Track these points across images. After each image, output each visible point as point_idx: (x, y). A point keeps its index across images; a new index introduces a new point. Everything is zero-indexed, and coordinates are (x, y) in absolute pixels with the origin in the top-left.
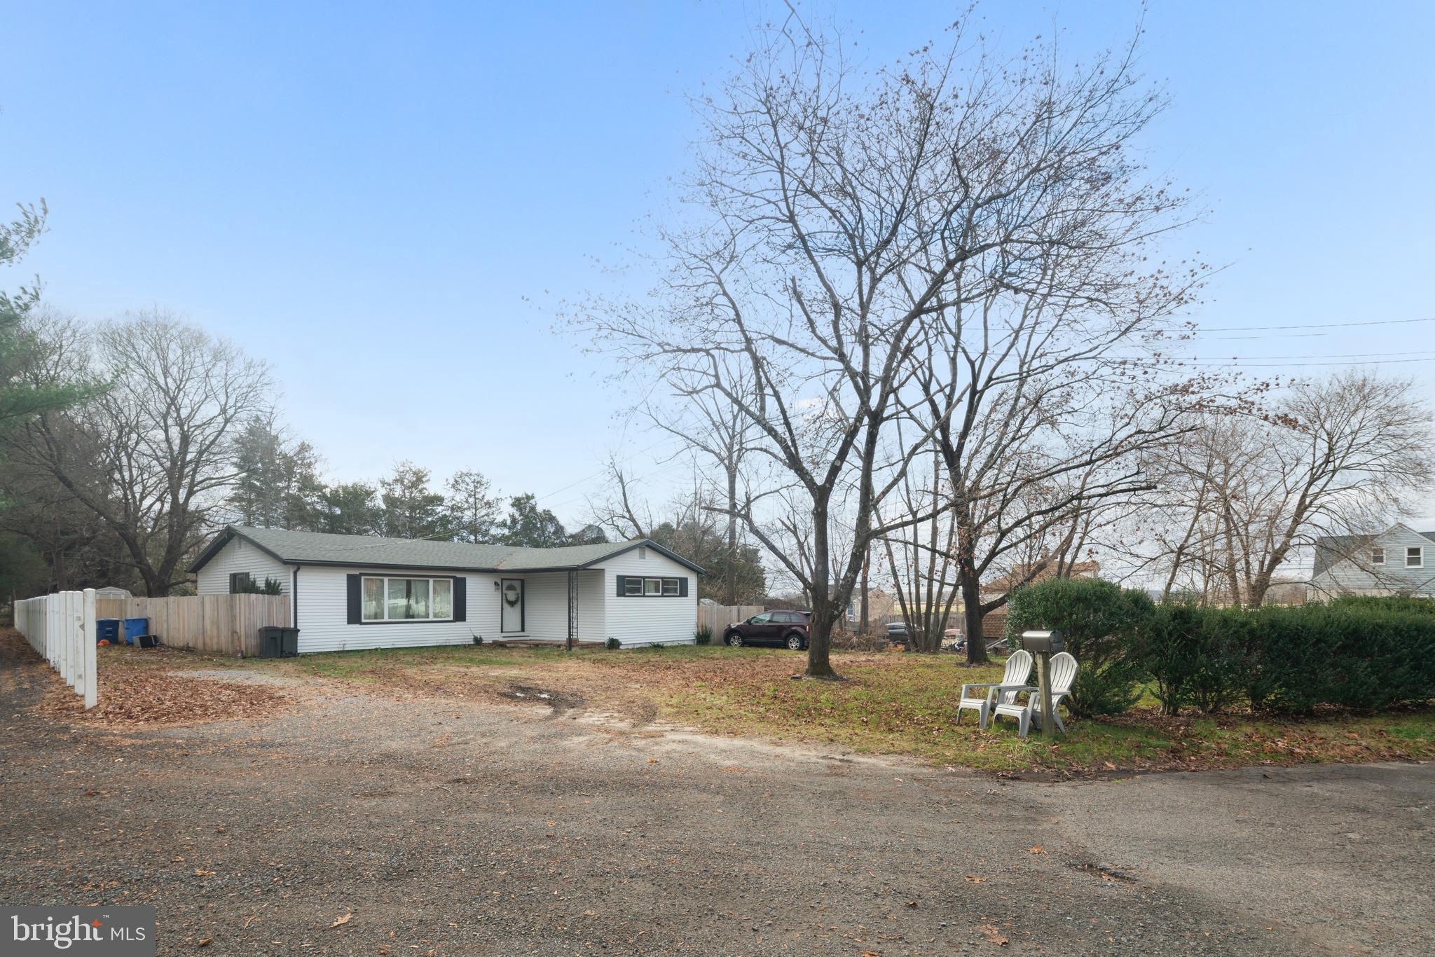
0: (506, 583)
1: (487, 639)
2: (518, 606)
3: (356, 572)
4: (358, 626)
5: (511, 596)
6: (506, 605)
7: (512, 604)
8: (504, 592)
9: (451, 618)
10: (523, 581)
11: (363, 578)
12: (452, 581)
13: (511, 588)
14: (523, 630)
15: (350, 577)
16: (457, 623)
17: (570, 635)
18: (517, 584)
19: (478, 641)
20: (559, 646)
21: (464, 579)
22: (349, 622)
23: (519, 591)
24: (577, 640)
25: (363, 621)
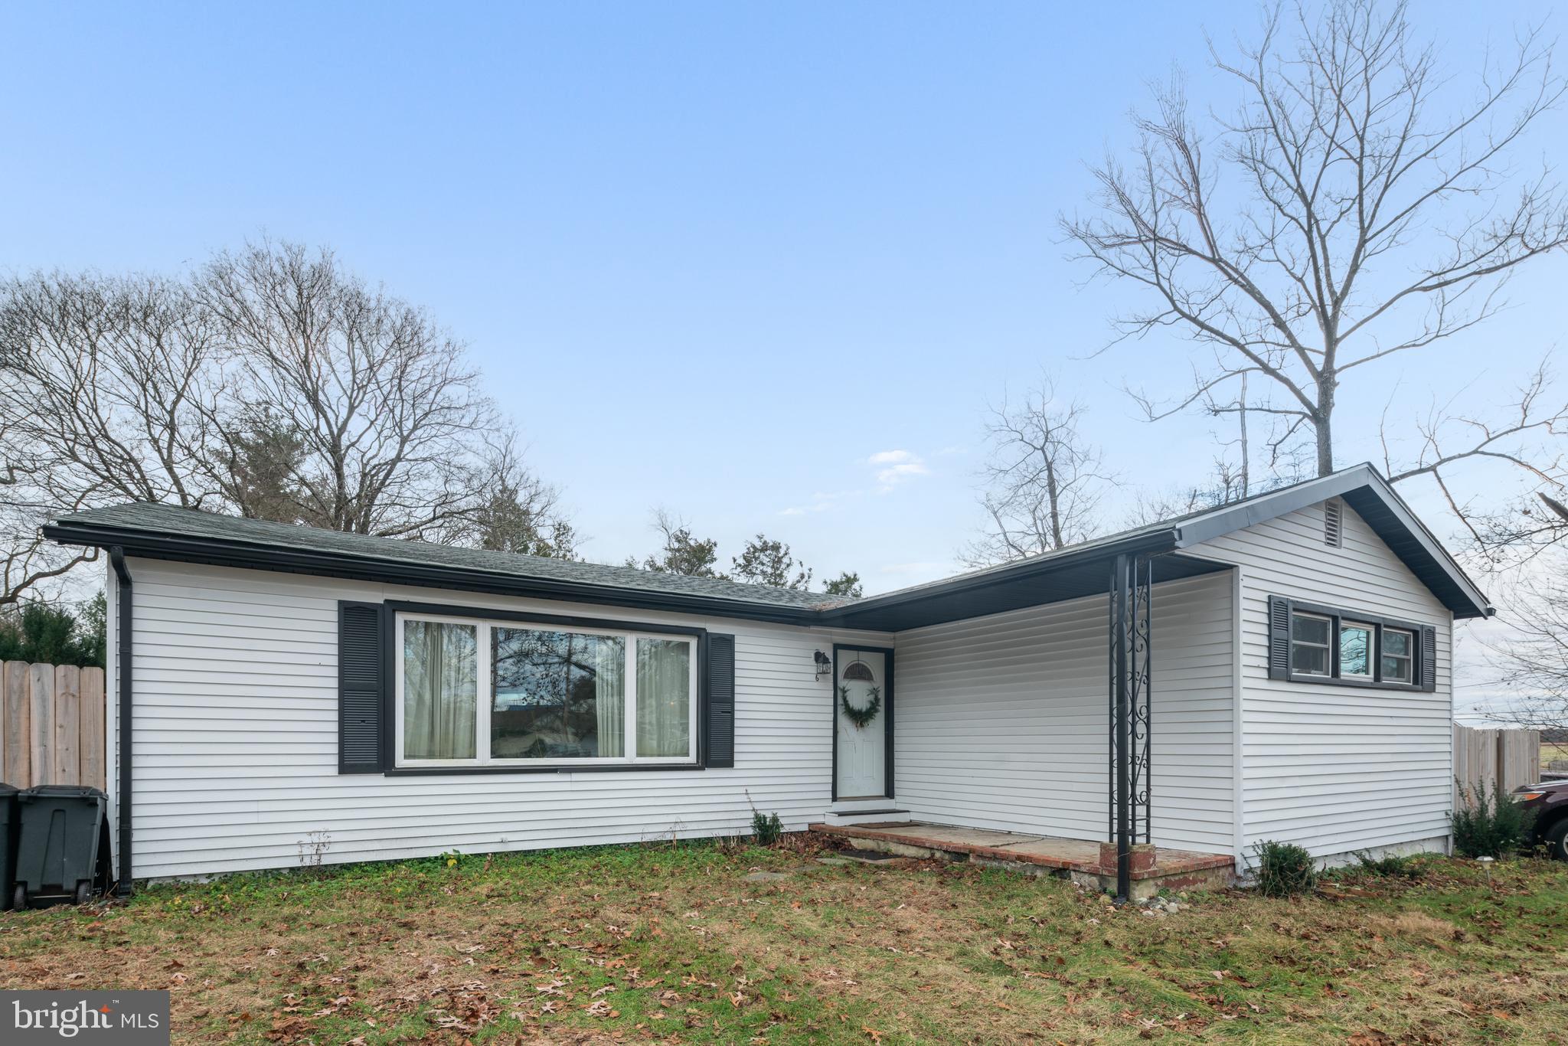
0: (846, 659)
1: (793, 821)
2: (878, 722)
3: (373, 595)
4: (379, 779)
5: (859, 695)
6: (844, 722)
7: (860, 718)
8: (842, 683)
9: (692, 758)
10: (890, 657)
11: (400, 619)
12: (693, 643)
13: (858, 672)
14: (890, 793)
15: (348, 611)
16: (709, 773)
17: (1123, 833)
18: (875, 664)
19: (767, 832)
20: (1061, 872)
21: (728, 641)
22: (347, 767)
23: (879, 682)
24: (1150, 854)
25: (401, 762)
